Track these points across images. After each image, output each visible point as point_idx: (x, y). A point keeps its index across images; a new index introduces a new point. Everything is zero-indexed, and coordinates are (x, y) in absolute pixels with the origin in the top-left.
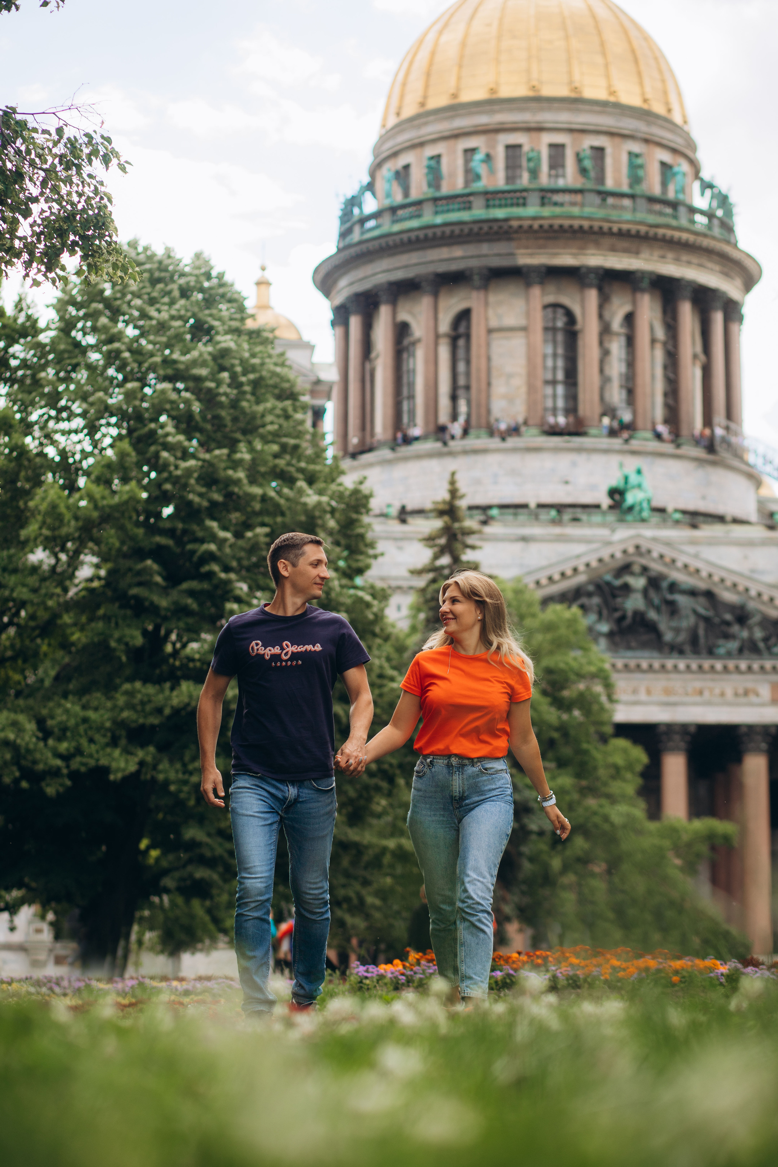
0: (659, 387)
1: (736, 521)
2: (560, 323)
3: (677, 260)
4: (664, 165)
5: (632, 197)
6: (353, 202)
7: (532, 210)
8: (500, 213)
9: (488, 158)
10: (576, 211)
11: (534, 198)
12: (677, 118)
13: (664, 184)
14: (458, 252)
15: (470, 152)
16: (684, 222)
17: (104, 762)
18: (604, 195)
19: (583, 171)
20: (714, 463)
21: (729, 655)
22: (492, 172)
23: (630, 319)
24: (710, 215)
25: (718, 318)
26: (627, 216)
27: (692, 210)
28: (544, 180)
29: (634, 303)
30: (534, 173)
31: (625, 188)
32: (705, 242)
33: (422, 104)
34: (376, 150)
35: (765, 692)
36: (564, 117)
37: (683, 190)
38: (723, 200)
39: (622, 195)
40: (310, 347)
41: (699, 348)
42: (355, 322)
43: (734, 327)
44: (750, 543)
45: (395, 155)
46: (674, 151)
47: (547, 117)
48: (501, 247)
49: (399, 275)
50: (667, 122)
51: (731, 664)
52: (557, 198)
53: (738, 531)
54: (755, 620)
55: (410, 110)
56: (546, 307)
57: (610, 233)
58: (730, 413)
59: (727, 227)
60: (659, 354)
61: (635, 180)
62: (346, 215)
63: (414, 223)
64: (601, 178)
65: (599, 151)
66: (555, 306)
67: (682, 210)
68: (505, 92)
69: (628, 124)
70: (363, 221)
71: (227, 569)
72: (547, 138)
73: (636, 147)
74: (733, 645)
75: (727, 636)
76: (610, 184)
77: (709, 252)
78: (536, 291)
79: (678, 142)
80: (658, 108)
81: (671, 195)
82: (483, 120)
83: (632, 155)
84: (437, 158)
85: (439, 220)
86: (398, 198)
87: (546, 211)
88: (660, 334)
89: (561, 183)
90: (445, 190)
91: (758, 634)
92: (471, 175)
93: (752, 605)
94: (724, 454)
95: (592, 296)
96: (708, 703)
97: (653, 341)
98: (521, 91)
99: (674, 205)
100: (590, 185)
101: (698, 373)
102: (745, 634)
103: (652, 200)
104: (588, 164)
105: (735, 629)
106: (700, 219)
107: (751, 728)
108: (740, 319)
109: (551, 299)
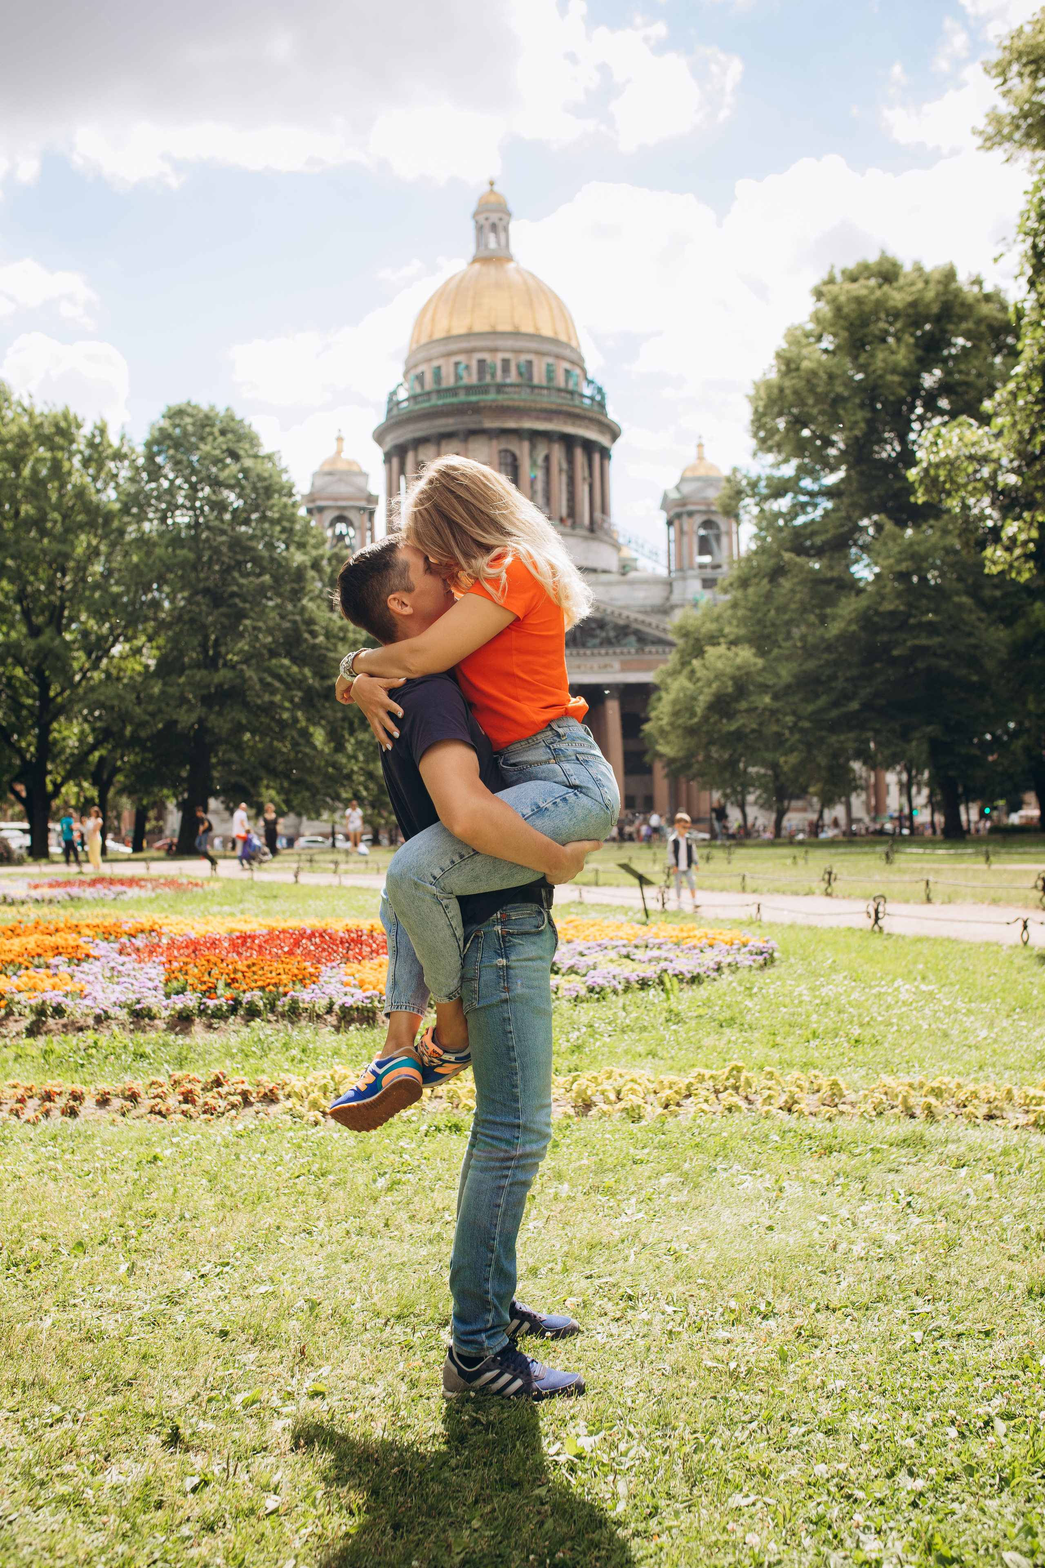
0: (564, 496)
1: (605, 572)
2: (509, 460)
3: (573, 424)
4: (567, 372)
5: (548, 388)
6: (394, 393)
7: (492, 396)
8: (474, 398)
9: (467, 367)
10: (516, 396)
11: (493, 390)
12: (574, 344)
13: (567, 381)
14: (451, 421)
15: (457, 364)
16: (577, 402)
17: (175, 717)
18: (533, 387)
19: (520, 374)
20: (593, 539)
21: (594, 646)
22: (470, 375)
23: (547, 459)
24: (592, 398)
25: (597, 457)
26: (545, 399)
27: (582, 396)
28: (499, 378)
29: (550, 449)
30: (493, 375)
31: (544, 383)
32: (590, 414)
33: (431, 336)
34: (407, 363)
35: (617, 665)
36: (510, 343)
37: (577, 384)
38: (600, 390)
39: (541, 388)
40: (366, 475)
41: (587, 474)
42: (395, 461)
43: (606, 462)
44: (610, 584)
45: (415, 366)
46: (573, 363)
47: (500, 343)
48: (475, 418)
49: (418, 434)
50: (568, 346)
51: (596, 651)
52: (507, 389)
53: (604, 577)
54: (610, 626)
55: (424, 339)
56: (500, 452)
57: (536, 410)
58: (604, 509)
59: (602, 405)
60: (564, 478)
61: (550, 379)
62: (390, 400)
63: (426, 405)
64: (530, 378)
65: (530, 363)
66: (506, 451)
67: (576, 397)
68: (477, 329)
69: (546, 347)
70: (399, 403)
71: (245, 601)
72: (500, 356)
73: (550, 360)
74: (597, 641)
75: (593, 636)
76: (536, 381)
77: (591, 420)
78: (494, 443)
79: (574, 357)
80: (563, 338)
81: (571, 386)
82: (465, 345)
83: (549, 365)
84: (439, 368)
85: (440, 402)
86: (418, 390)
87: (501, 397)
88: (565, 466)
89: (508, 381)
90: (444, 385)
91: (612, 634)
92: (458, 377)
93: (608, 618)
94: (599, 533)
95: (526, 445)
96: (584, 673)
97: (561, 470)
98: (486, 328)
99: (572, 393)
100: (524, 382)
101: (586, 488)
102: (604, 634)
103: (559, 390)
104: (523, 370)
105: (598, 632)
106: (587, 401)
107: (608, 686)
108: (609, 457)
109: (503, 446)
